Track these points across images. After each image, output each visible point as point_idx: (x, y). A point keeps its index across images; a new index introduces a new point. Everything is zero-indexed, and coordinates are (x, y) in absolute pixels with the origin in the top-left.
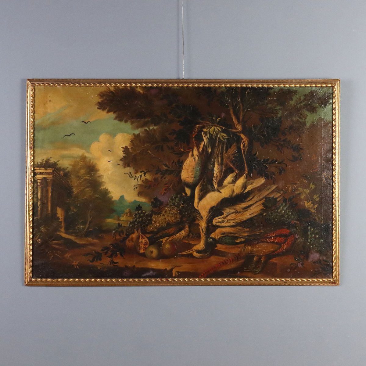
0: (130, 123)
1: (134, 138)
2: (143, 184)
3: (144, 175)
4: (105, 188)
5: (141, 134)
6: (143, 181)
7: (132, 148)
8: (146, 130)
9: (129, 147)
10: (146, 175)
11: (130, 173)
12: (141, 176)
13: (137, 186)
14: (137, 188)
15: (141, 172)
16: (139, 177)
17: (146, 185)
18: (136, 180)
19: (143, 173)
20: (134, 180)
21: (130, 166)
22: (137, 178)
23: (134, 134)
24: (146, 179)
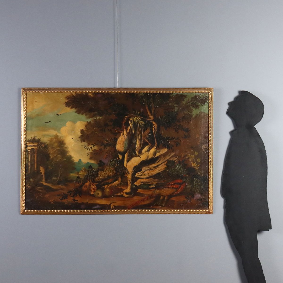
0: (85, 115)
1: (87, 124)
2: (93, 152)
3: (94, 147)
4: (70, 155)
5: (92, 122)
6: (93, 150)
7: (86, 130)
8: (95, 119)
9: (84, 130)
10: (95, 147)
11: (85, 146)
12: (92, 148)
13: (89, 153)
14: (89, 154)
15: (92, 145)
16: (91, 148)
17: (95, 153)
18: (89, 150)
19: (93, 145)
20: (88, 149)
21: (85, 141)
22: (89, 148)
23: (87, 122)
24: (94, 149)
